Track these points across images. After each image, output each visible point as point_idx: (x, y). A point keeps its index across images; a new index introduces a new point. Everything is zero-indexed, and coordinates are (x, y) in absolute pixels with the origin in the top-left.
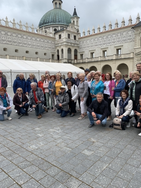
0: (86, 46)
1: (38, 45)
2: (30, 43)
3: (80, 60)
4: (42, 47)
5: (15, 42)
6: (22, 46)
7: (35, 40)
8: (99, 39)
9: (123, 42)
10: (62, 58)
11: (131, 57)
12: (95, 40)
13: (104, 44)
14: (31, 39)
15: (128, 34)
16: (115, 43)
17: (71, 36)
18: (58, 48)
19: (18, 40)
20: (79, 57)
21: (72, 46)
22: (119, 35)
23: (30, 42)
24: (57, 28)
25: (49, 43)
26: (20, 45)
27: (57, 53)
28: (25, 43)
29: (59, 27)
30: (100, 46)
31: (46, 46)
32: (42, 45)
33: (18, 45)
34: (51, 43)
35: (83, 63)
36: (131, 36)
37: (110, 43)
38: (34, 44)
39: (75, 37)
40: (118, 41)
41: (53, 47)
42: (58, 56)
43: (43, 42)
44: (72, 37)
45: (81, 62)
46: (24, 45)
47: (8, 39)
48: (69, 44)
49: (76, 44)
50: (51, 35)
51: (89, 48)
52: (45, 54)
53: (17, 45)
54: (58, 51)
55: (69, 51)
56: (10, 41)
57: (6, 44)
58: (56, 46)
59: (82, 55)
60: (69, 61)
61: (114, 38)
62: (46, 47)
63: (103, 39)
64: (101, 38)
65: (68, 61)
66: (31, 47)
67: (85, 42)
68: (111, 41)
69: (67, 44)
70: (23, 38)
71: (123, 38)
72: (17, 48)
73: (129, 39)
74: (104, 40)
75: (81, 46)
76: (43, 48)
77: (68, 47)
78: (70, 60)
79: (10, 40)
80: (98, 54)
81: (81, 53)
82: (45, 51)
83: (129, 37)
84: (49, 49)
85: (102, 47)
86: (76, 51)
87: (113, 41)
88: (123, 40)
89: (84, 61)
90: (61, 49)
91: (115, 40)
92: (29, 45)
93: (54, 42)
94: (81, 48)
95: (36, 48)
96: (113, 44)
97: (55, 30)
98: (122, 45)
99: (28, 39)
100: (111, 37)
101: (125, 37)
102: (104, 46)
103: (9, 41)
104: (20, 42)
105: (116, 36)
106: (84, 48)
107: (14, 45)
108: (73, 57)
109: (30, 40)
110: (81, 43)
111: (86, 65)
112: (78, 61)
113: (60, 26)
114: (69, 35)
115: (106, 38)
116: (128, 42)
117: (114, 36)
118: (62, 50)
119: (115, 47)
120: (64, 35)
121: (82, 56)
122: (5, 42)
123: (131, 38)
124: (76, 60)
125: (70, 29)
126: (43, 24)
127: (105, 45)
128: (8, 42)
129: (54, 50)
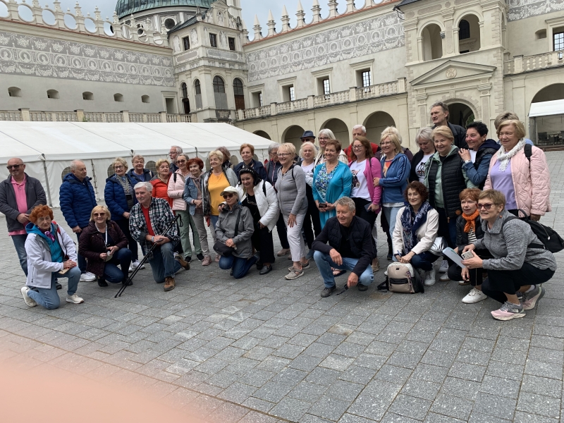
0: (266, 67)
1: (121, 71)
2: (93, 67)
3: (254, 109)
4: (133, 77)
5: (44, 68)
6: (68, 78)
7: (109, 58)
8: (305, 43)
9: (375, 49)
10: (198, 107)
11: (399, 92)
12: (292, 47)
13: (320, 58)
14: (95, 56)
15: (385, 25)
16: (352, 54)
17: (221, 41)
18: (183, 78)
19: (55, 61)
20: (249, 100)
21: (225, 69)
22: (361, 29)
23: (92, 64)
24: (174, 18)
25: (155, 64)
26: (63, 75)
27: (180, 94)
28: (78, 67)
29: (181, 14)
30: (310, 65)
31: (146, 74)
32: (134, 72)
33: (55, 74)
34: (159, 65)
35: (263, 118)
36: (393, 31)
37: (336, 56)
38: (108, 70)
39: (232, 42)
40: (360, 48)
41: (169, 76)
42: (186, 102)
43: (135, 61)
44: (223, 44)
45: (258, 115)
46: (75, 75)
47: (21, 60)
48: (217, 64)
49: (237, 62)
50: (159, 41)
51: (277, 73)
52: (144, 99)
53: (51, 77)
54: (184, 86)
55: (219, 83)
56: (29, 66)
57: (15, 73)
58: (177, 71)
59: (257, 95)
60: (221, 116)
61: (347, 38)
62: (146, 78)
63: (317, 43)
64: (309, 42)
65: (218, 115)
66: (99, 81)
67: (262, 55)
68: (338, 49)
69: (211, 64)
70: (71, 53)
71: (373, 37)
72: (53, 84)
73: (389, 41)
74: (320, 45)
75: (253, 67)
76: (135, 81)
77: (214, 73)
78: (225, 110)
79: (27, 61)
80: (304, 90)
81: (256, 90)
82: (145, 90)
83: (389, 34)
84: (156, 82)
85: (313, 67)
86: (238, 84)
87: (344, 48)
88: (374, 43)
89: (266, 112)
90: (193, 79)
91: (352, 46)
92: (92, 73)
93: (169, 62)
94: (252, 75)
95: (113, 82)
96: (345, 56)
97: (169, 23)
98: (371, 57)
99: (86, 55)
100: (338, 38)
101: (378, 36)
102: (321, 65)
103: (23, 65)
104: (60, 64)
105: (351, 34)
106: (263, 72)
107: (42, 76)
108: (231, 103)
109: (93, 57)
110: (252, 58)
111: (274, 122)
112: (249, 114)
113: (184, 12)
114: (213, 38)
115: (324, 41)
116: (387, 49)
117: (346, 32)
118: (197, 83)
119: (352, 65)
120: (199, 38)
121: (259, 97)
122: (11, 69)
123: (394, 39)
124: (240, 112)
125: (216, 18)
126: (129, 7)
127: (324, 61)
128: (22, 67)
129: (172, 83)
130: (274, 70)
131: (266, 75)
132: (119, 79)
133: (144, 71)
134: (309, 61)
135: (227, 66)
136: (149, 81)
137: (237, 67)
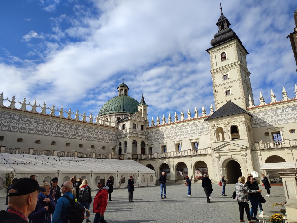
0: (155, 137)
1: (96, 137)
2: (85, 135)
3: (148, 155)
4: (100, 139)
5: (67, 134)
6: (75, 138)
7: (92, 131)
8: (171, 130)
9: (199, 134)
10: (125, 152)
11: (208, 153)
12: (166, 131)
13: (177, 136)
14: (87, 131)
15: (203, 125)
16: (190, 136)
17: (137, 127)
18: (120, 140)
20: (147, 150)
21: (138, 138)
22: (193, 126)
23: (85, 134)
24: (120, 117)
25: (110, 134)
26: (73, 137)
27: (118, 146)
28: (80, 134)
29: (124, 116)
30: (173, 138)
32: (101, 137)
34: (112, 134)
35: (151, 159)
36: (206, 128)
37: (183, 135)
38: (91, 136)
39: (142, 127)
40: (193, 133)
41: (115, 139)
42: (120, 150)
43: (102, 133)
45: (149, 157)
46: (78, 137)
47: (59, 131)
48: (135, 136)
49: (143, 135)
50: (113, 125)
51: (159, 140)
52: (103, 148)
53: (69, 138)
54: (120, 143)
55: (135, 143)
56: (62, 133)
57: (56, 136)
58: (118, 137)
59: (151, 149)
60: (135, 158)
61: (188, 129)
63: (176, 130)
64: (173, 129)
65: (132, 156)
66: (86, 140)
67: (154, 133)
68: (184, 133)
69: (132, 135)
71: (198, 130)
72: (69, 141)
73: (205, 131)
74: (177, 131)
75: (150, 137)
76: (101, 141)
77: (133, 139)
78: (136, 155)
80: (170, 148)
81: (150, 147)
82: (104, 144)
84: (109, 141)
85: (174, 139)
86: (143, 143)
87: (186, 133)
88: (199, 132)
89: (153, 156)
90: (124, 141)
91: (190, 132)
92: (84, 137)
93: (116, 133)
94: (149, 140)
95: (92, 140)
96: (187, 136)
97: (119, 119)
98: (198, 137)
99: (83, 130)
100: (184, 129)
101: (200, 129)
102: (177, 139)
104: (73, 133)
105: (189, 128)
107: (65, 138)
108: (139, 151)
109: (86, 131)
110: (150, 133)
111: (156, 161)
112: (146, 157)
114: (135, 125)
115: (179, 129)
116: (204, 135)
117: (187, 127)
118: (126, 143)
119: (190, 140)
120: (128, 125)
123: (207, 131)
124: (142, 155)
125: (137, 118)
126: (104, 112)
127: (178, 137)
128: (59, 134)
129: (115, 142)
130: (158, 139)
131: (155, 141)
132: (94, 140)
133: (105, 137)
134: (173, 137)
135: (139, 136)
136: (106, 141)
137: (143, 137)
